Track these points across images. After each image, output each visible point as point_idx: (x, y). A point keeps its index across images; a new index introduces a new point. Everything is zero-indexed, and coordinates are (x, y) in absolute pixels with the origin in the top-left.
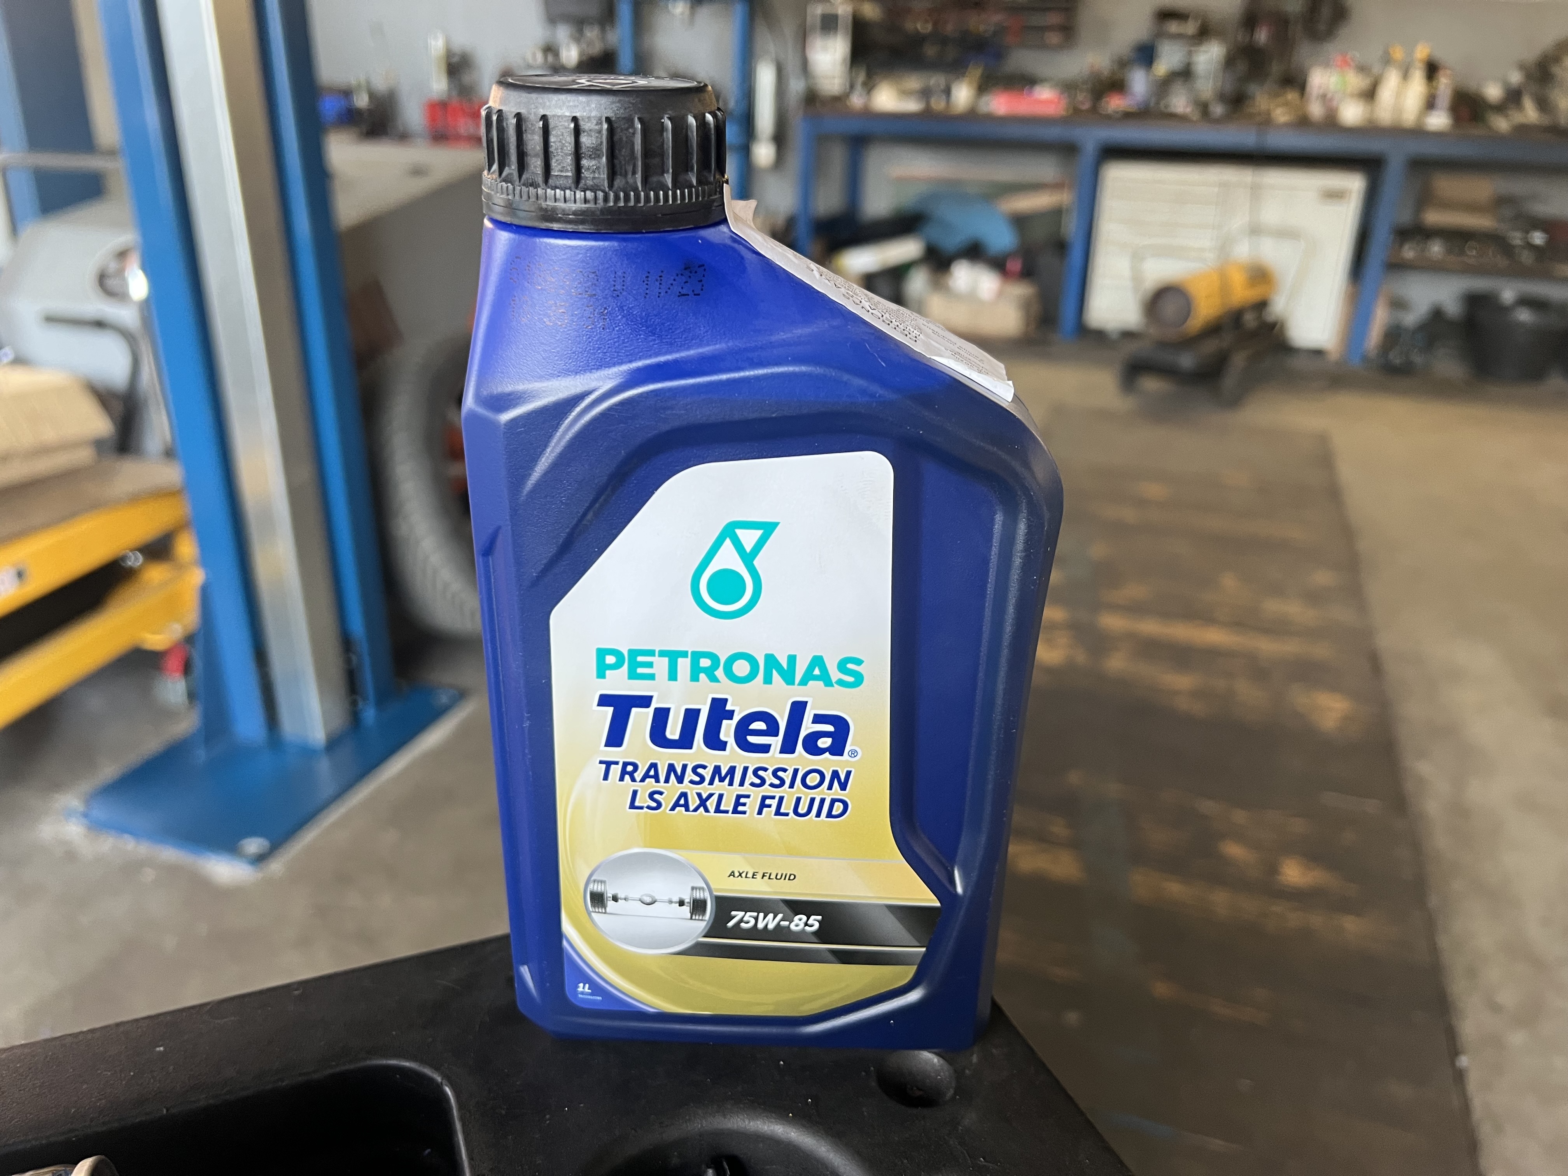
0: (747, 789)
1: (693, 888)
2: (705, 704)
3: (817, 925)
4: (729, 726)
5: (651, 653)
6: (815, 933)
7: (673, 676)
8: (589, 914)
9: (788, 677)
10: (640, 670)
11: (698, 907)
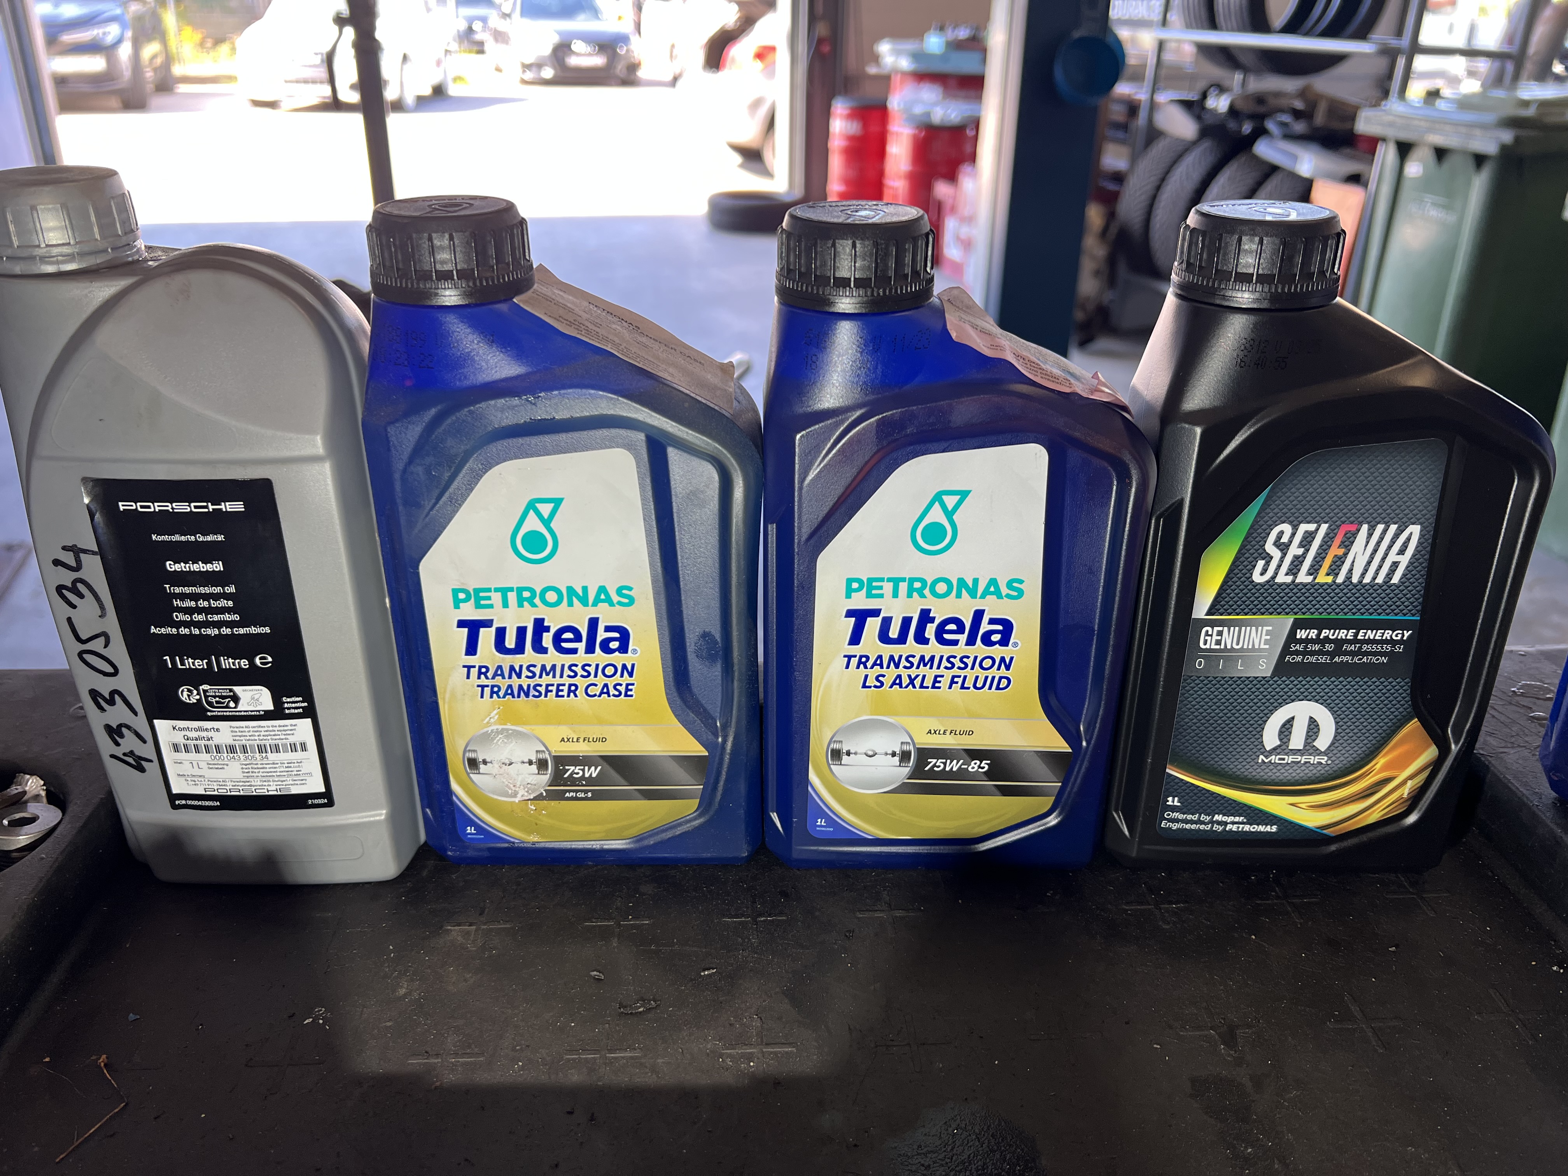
0: (942, 671)
1: (902, 743)
2: (916, 613)
3: (987, 767)
4: (932, 627)
5: (882, 580)
6: (985, 773)
7: (895, 595)
8: (829, 765)
9: (973, 594)
10: (874, 592)
11: (905, 756)
